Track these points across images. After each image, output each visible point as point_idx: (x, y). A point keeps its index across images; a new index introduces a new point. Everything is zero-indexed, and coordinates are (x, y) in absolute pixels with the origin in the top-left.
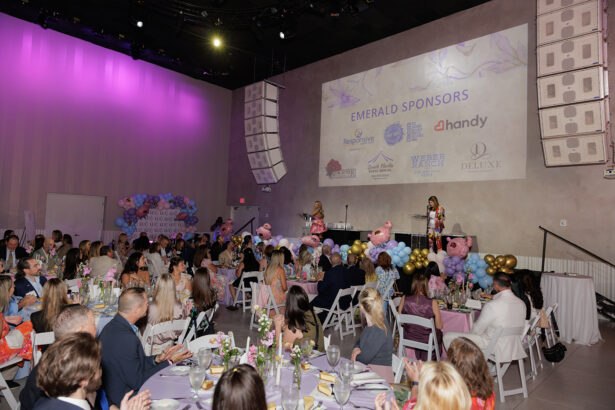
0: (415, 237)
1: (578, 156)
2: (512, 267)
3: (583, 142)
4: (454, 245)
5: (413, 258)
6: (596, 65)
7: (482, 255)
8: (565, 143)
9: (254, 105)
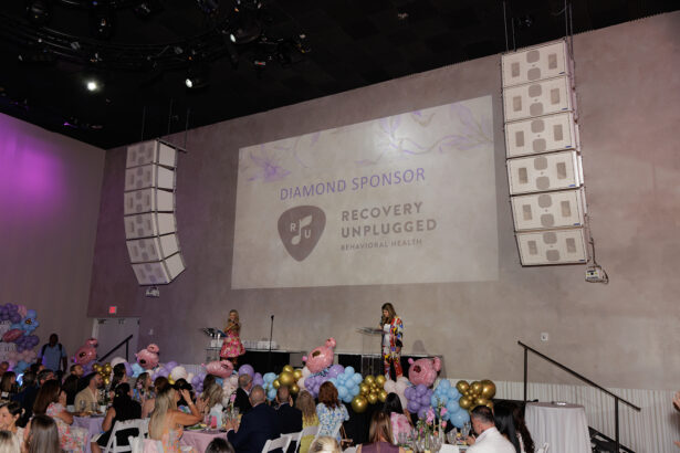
0: (366, 359)
1: (555, 254)
2: (490, 397)
3: (562, 236)
4: (418, 369)
5: (365, 389)
6: (569, 149)
8: (542, 239)
9: (140, 173)
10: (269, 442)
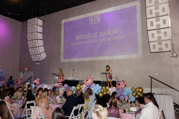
0: (102, 82)
1: (161, 48)
2: (141, 92)
3: (164, 43)
4: (119, 84)
5: (102, 91)
6: (167, 15)
7: (130, 88)
8: (157, 44)
9: (32, 28)
10: (75, 107)
